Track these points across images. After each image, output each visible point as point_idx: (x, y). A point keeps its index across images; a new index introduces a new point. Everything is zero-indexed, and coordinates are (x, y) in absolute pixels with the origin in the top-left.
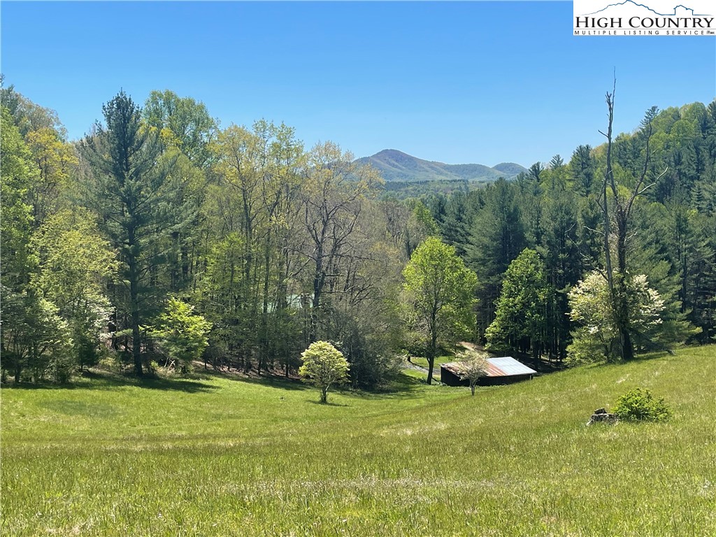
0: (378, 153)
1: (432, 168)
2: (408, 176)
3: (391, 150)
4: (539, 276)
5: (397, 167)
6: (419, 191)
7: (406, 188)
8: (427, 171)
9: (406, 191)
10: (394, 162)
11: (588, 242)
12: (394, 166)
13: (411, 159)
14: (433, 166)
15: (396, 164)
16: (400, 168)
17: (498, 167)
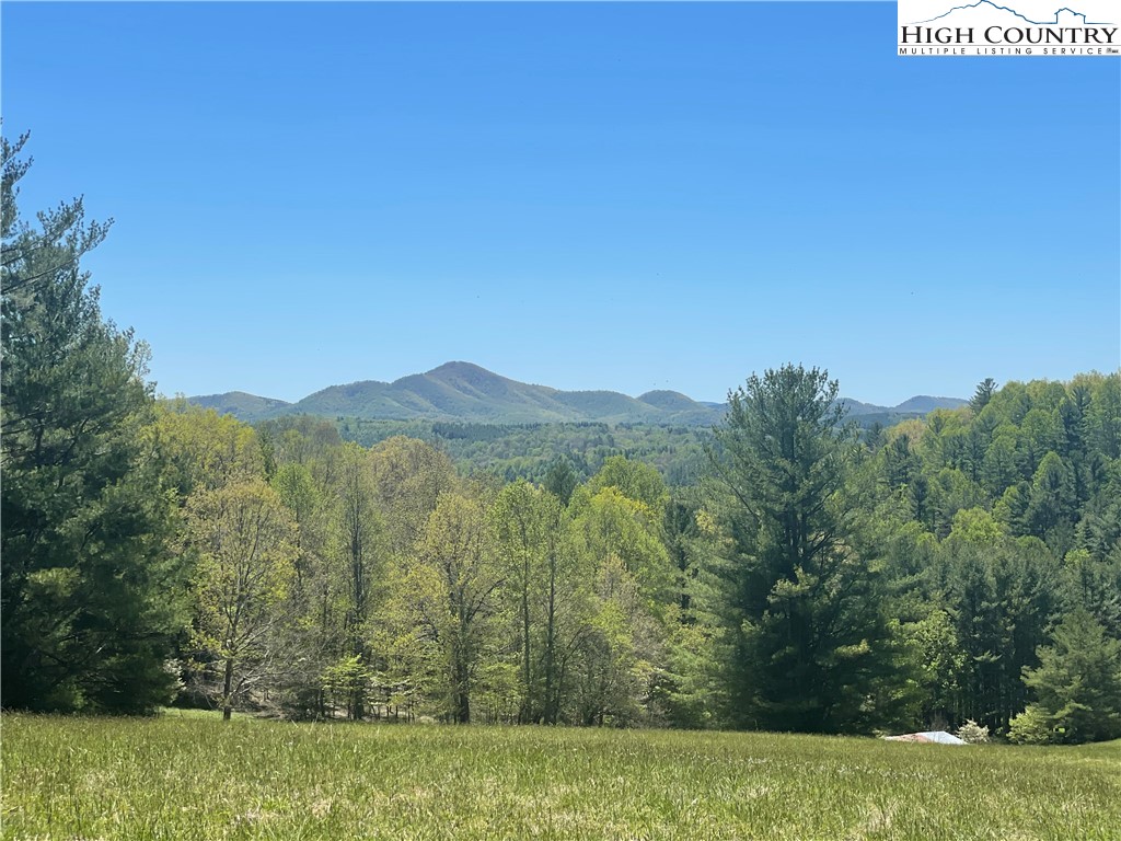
0: (437, 369)
1: (532, 395)
2: (491, 409)
3: (461, 362)
4: (953, 641)
5: (471, 392)
6: (528, 443)
7: (506, 438)
8: (525, 402)
9: (507, 444)
10: (466, 384)
11: (1005, 603)
12: (465, 390)
13: (496, 380)
14: (535, 393)
15: (470, 387)
16: (476, 395)
17: (647, 398)
